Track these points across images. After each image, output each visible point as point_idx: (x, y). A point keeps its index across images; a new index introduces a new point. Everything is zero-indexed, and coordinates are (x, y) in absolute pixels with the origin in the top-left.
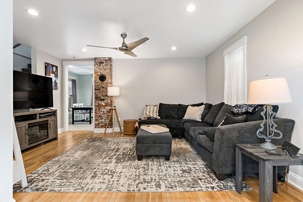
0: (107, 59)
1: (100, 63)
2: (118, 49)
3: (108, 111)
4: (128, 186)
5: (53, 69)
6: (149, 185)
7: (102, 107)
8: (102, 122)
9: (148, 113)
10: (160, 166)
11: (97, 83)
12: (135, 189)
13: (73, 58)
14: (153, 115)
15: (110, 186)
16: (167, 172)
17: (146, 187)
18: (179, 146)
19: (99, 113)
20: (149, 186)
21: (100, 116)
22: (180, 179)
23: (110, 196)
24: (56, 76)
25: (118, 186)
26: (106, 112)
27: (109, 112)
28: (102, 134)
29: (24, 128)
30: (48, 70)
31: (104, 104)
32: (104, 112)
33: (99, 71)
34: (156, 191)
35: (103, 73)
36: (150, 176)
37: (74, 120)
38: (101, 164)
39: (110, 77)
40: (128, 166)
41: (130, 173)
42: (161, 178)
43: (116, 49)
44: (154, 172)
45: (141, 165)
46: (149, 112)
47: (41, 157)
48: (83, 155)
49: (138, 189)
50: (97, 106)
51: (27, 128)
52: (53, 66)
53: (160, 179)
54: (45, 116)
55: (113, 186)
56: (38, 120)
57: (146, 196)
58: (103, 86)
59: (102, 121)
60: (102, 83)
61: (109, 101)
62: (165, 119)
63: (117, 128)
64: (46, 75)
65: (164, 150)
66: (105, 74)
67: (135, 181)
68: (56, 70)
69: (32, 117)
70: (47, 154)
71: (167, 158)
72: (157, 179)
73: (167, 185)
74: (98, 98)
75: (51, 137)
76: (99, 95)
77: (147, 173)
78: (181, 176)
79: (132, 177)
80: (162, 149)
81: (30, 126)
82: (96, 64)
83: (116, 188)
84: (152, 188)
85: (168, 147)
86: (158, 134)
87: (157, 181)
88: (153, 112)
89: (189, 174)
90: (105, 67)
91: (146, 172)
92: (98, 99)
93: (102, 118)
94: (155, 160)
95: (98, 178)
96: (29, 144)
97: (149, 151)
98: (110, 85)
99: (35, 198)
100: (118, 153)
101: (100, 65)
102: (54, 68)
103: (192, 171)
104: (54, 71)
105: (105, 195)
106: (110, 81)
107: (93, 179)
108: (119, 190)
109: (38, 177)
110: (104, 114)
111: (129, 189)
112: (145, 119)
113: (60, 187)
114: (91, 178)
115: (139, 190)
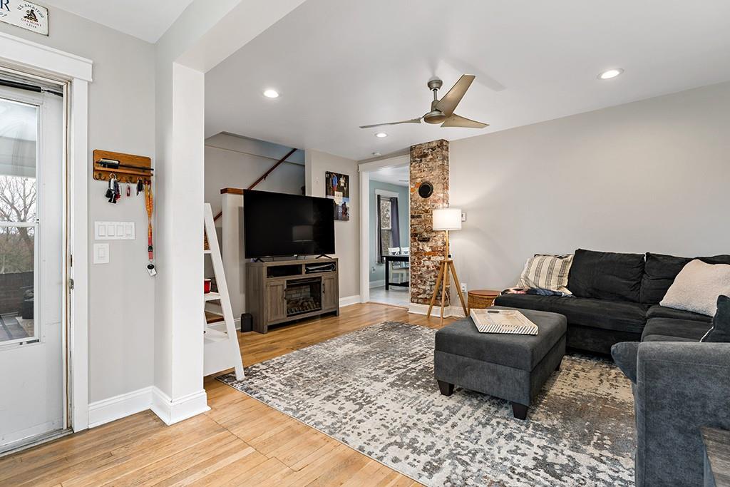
0: (435, 145)
1: (421, 157)
2: (422, 120)
3: (438, 265)
4: (369, 440)
5: (339, 182)
6: (412, 457)
7: (425, 254)
8: (425, 291)
9: (531, 277)
10: (484, 425)
11: (415, 202)
12: (377, 451)
13: (372, 156)
14: (548, 283)
15: (339, 424)
16: (486, 448)
17: (402, 457)
18: (604, 389)
19: (420, 270)
20: (410, 460)
21: (421, 277)
22: (506, 478)
23: (323, 442)
24: (346, 195)
25: (350, 432)
26: (432, 269)
27: (438, 268)
28: (420, 317)
29: (280, 288)
30: (331, 185)
31: (428, 250)
32: (428, 267)
33: (418, 175)
34: (415, 478)
35: (427, 179)
36: (433, 439)
37: (390, 282)
38: (362, 379)
39: (441, 186)
40: (408, 399)
41: (396, 416)
42: (459, 454)
43: (418, 121)
44: (456, 431)
45: (437, 406)
46: (537, 274)
47: (294, 340)
48: (351, 352)
49: (381, 454)
50: (416, 253)
51: (285, 287)
52: (339, 176)
53: (452, 455)
54: (316, 269)
55: (343, 426)
56: (304, 276)
57: (383, 477)
58: (427, 208)
59: (424, 287)
60: (424, 201)
61: (440, 243)
62: (588, 298)
63: (457, 308)
64: (327, 194)
65: (507, 384)
66: (430, 179)
67: (391, 435)
68: (345, 184)
69: (295, 269)
70: (305, 337)
71: (521, 413)
72: (445, 452)
73: (454, 476)
74: (416, 235)
75: (326, 308)
76: (420, 230)
77: (433, 430)
78: (519, 474)
79: (394, 424)
80: (499, 379)
81: (291, 285)
82: (413, 160)
83: (344, 433)
84: (414, 466)
85: (518, 377)
86: (492, 337)
87: (439, 456)
88: (550, 274)
89: (550, 478)
90: (430, 164)
91: (436, 425)
92: (417, 238)
93: (425, 282)
94: (486, 406)
95: (333, 403)
96: (288, 316)
97: (466, 376)
98: (441, 206)
99: (237, 401)
100: (413, 365)
101: (421, 161)
102: (342, 180)
103: (573, 475)
104: (342, 185)
105: (315, 438)
106: (442, 195)
107: (325, 401)
108: (347, 439)
109: (263, 372)
110: (428, 272)
111: (364, 445)
112: (519, 292)
113: (274, 396)
114: (324, 399)
115: (381, 458)
